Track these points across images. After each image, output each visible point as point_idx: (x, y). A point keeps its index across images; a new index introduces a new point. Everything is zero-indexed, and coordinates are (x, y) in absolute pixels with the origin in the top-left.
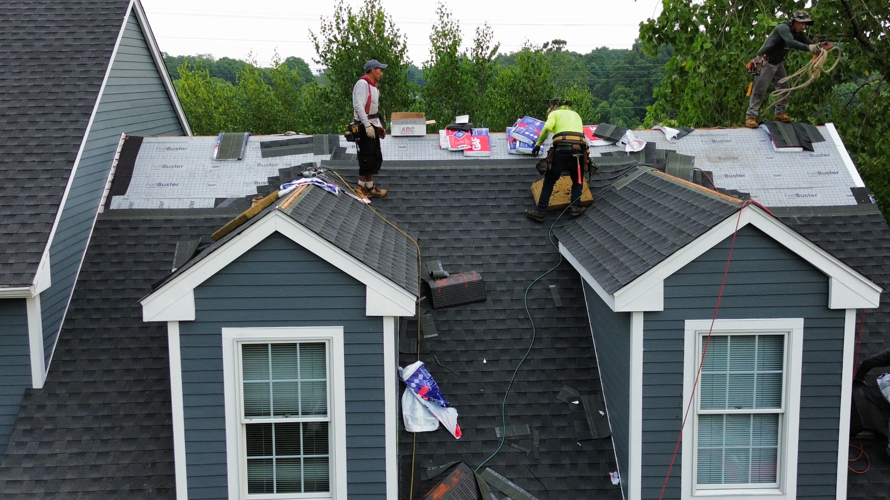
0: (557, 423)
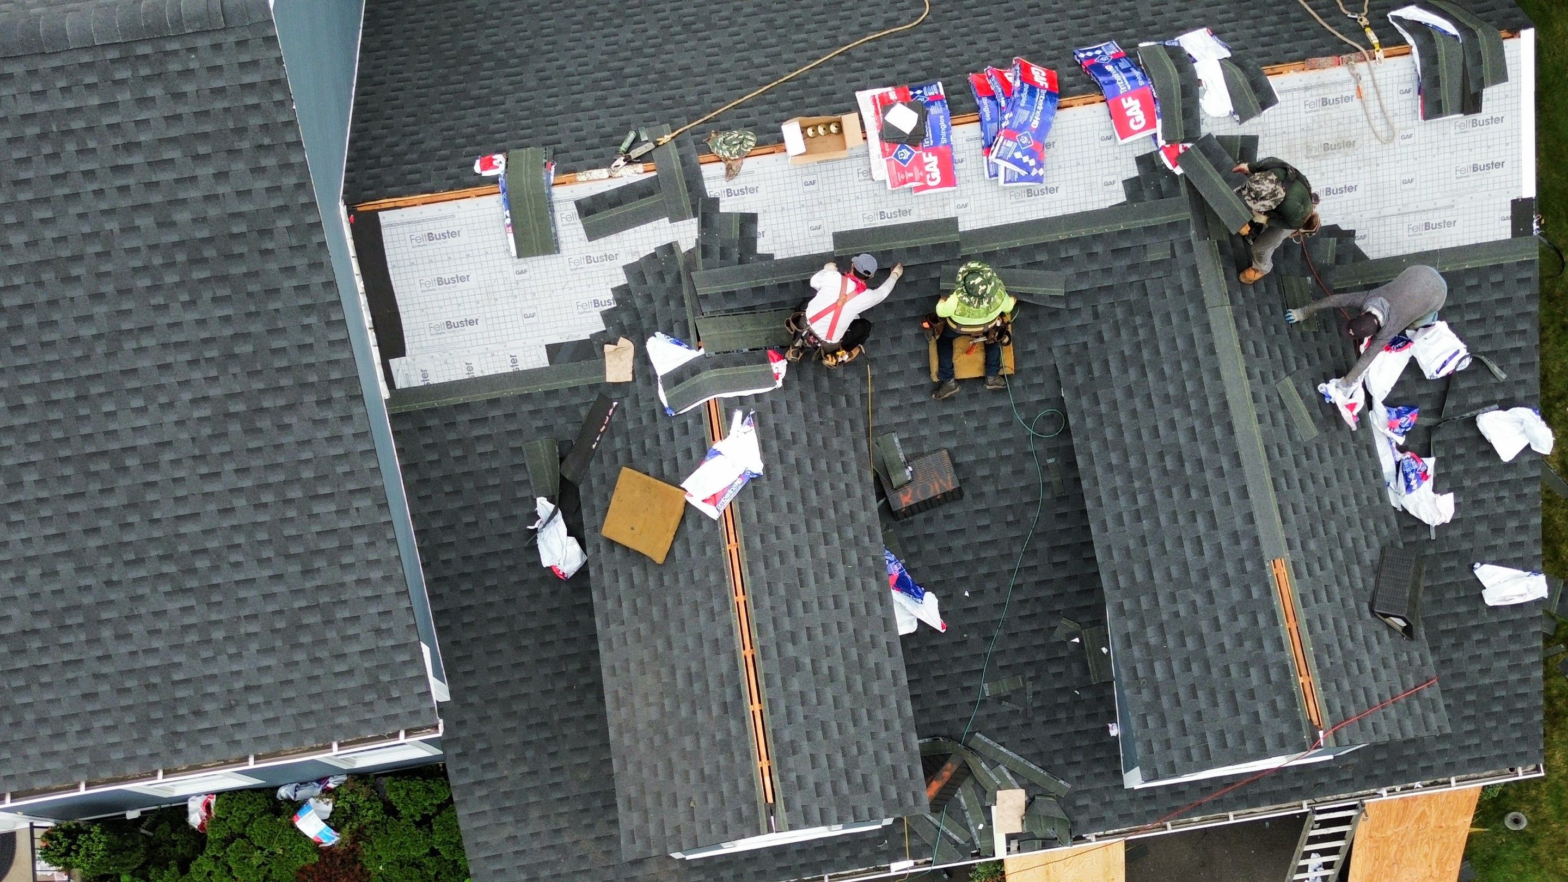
0: (1053, 669)
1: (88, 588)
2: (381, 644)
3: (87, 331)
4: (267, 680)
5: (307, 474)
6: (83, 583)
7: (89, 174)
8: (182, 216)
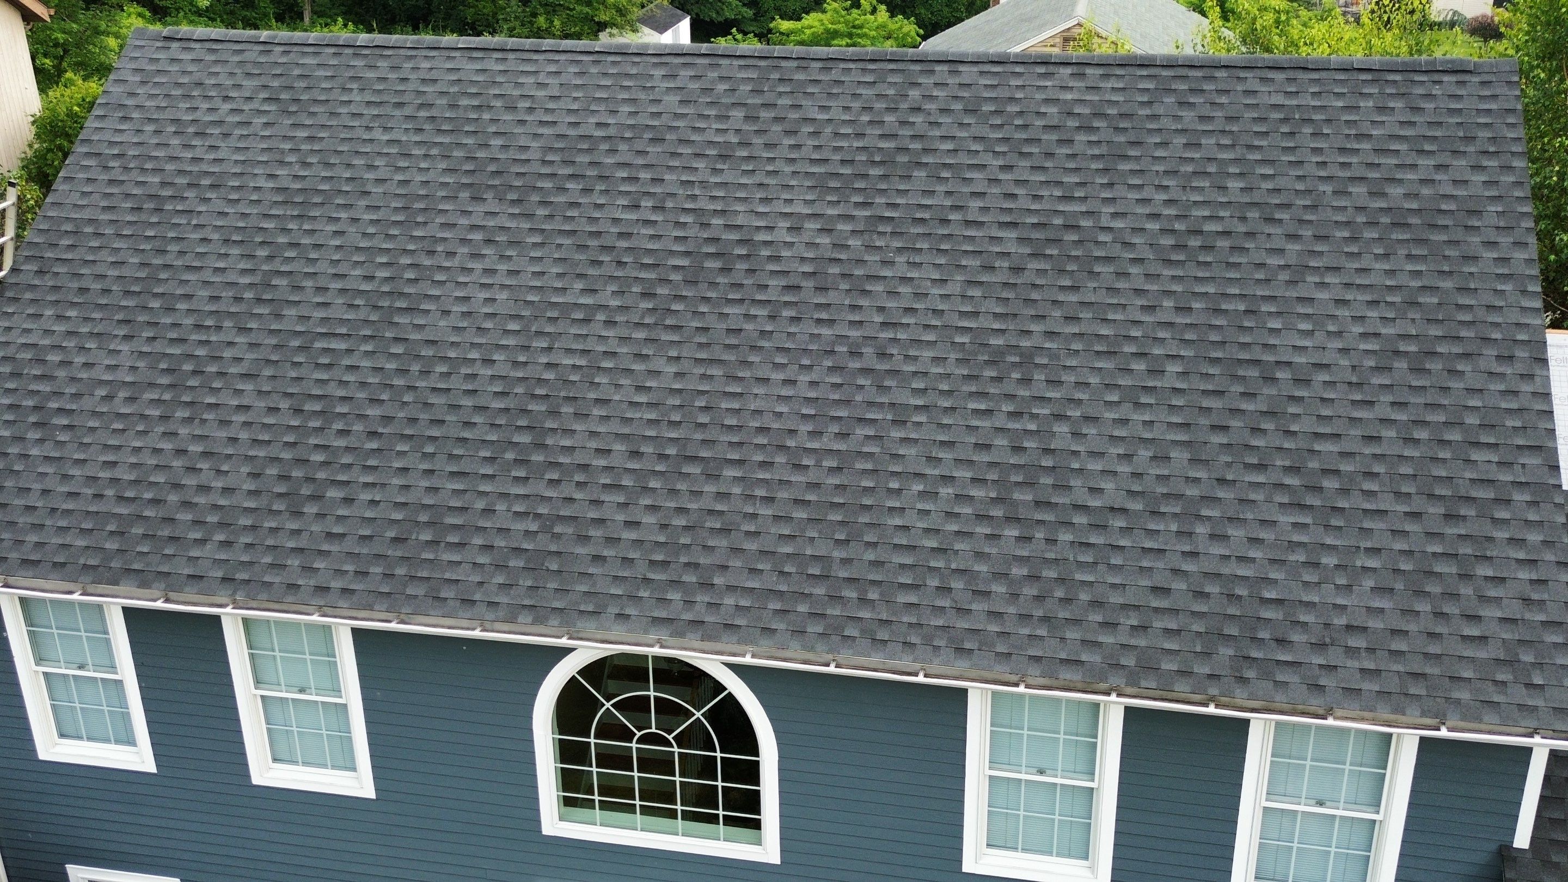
1: (1197, 480)
2: (1528, 616)
3: (1274, 261)
4: (1375, 624)
5: (1472, 420)
6: (1192, 474)
7: (1316, 151)
8: (1396, 191)
